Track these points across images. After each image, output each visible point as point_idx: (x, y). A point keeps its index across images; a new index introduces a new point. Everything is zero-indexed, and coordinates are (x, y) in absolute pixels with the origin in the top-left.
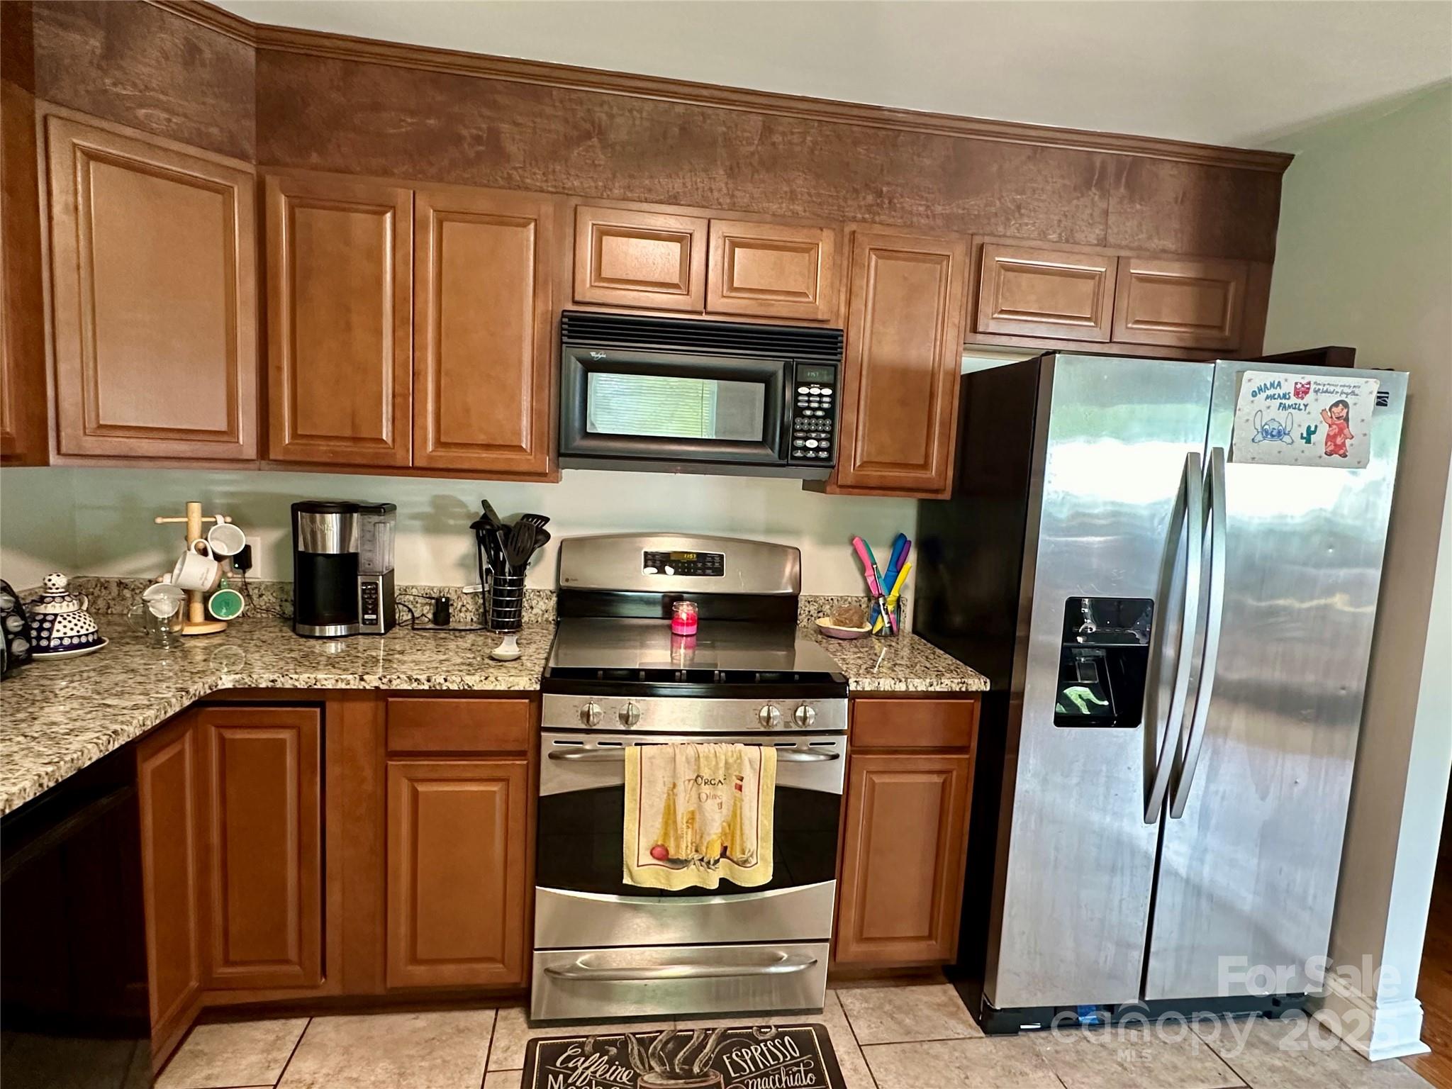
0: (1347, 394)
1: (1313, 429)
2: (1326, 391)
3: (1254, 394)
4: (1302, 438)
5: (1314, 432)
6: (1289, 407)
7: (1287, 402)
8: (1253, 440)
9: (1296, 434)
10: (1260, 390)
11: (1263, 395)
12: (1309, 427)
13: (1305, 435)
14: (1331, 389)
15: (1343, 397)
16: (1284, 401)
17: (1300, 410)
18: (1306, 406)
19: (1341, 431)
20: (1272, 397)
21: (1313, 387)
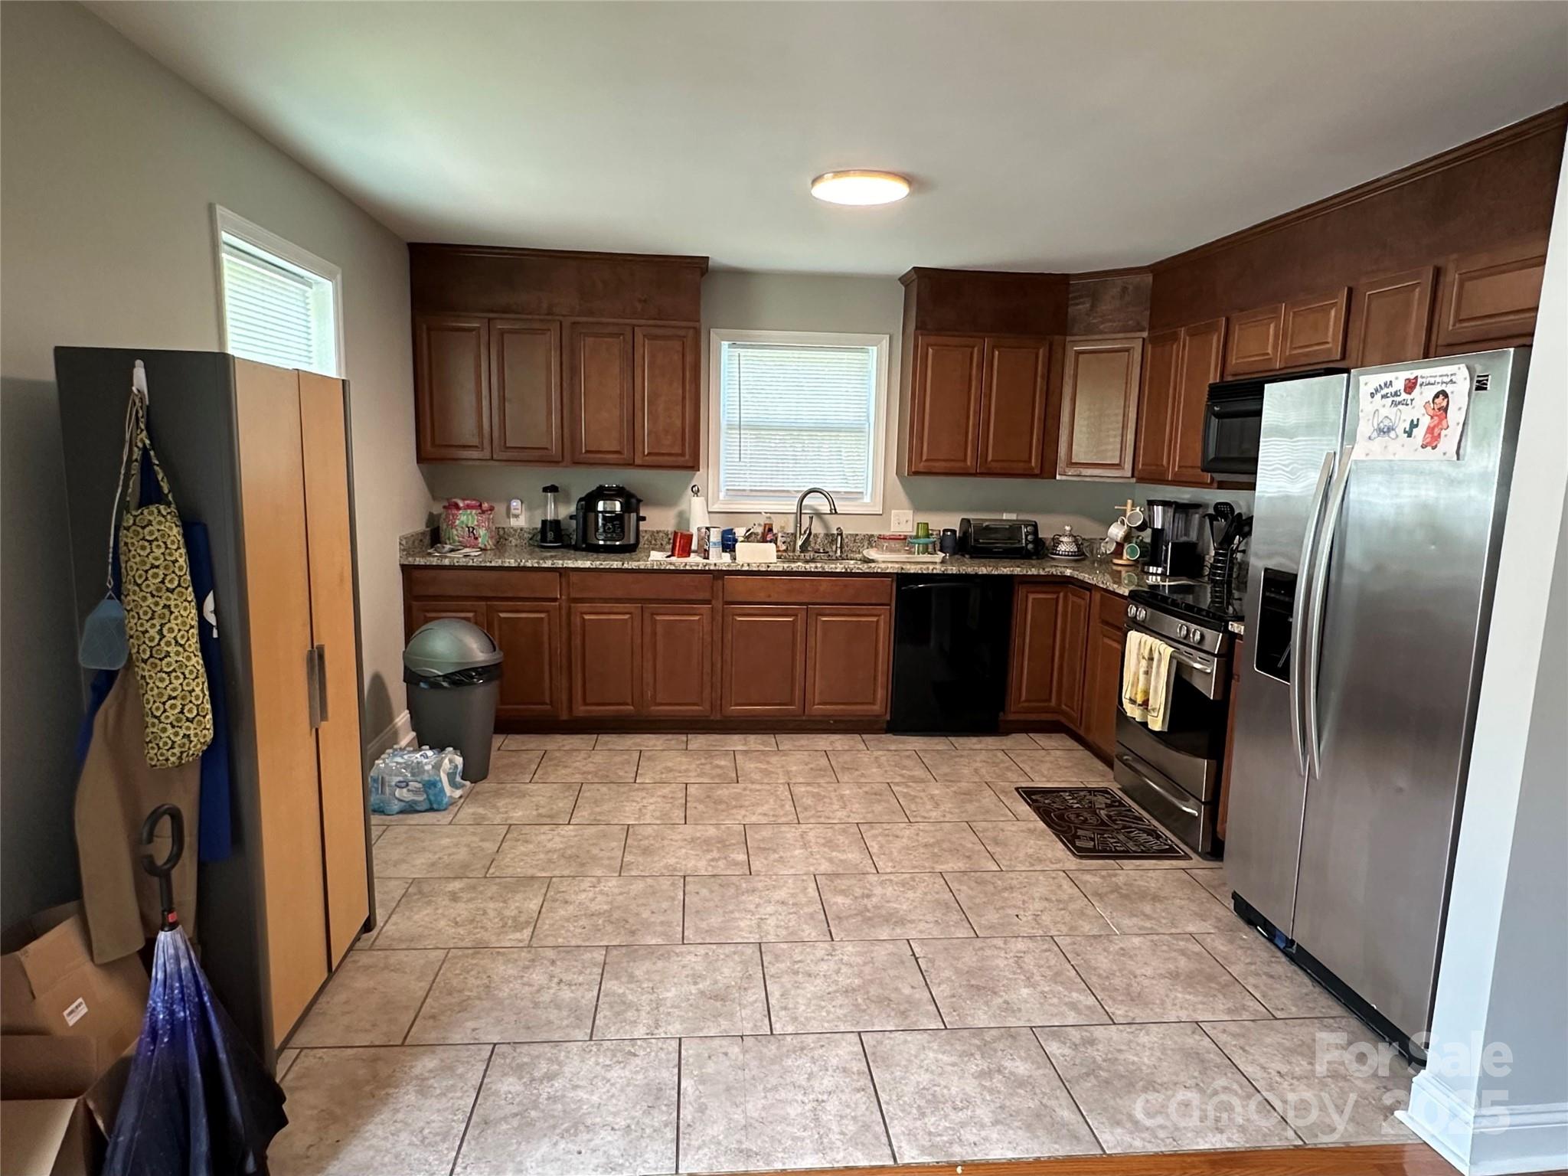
0: (1447, 383)
1: (1415, 423)
2: (1429, 384)
3: (1372, 395)
4: (1405, 432)
5: (1417, 426)
6: (1399, 403)
7: (1398, 399)
8: (1370, 438)
9: (1400, 430)
10: (1377, 391)
11: (1378, 396)
12: (1412, 421)
13: (1407, 429)
14: (1432, 380)
15: (1443, 387)
16: (1396, 399)
17: (1407, 405)
18: (1412, 400)
19: (1440, 423)
20: (1384, 397)
21: (1420, 381)
